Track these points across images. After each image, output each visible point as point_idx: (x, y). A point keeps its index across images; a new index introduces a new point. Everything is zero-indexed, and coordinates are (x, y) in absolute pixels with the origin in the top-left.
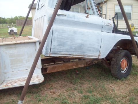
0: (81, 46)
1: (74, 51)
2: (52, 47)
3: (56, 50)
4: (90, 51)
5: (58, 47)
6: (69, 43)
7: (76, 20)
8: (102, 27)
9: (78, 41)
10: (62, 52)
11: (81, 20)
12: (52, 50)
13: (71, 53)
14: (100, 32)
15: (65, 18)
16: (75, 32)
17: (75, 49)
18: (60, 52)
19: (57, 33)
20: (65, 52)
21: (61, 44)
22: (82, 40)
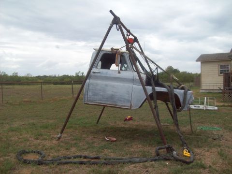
0: (112, 97)
1: (106, 101)
2: (88, 96)
3: (92, 99)
4: (121, 101)
5: (92, 97)
6: (101, 94)
7: (108, 76)
8: (133, 81)
9: (110, 92)
10: (96, 100)
11: (112, 76)
12: (88, 99)
13: (104, 102)
14: (131, 85)
15: (99, 74)
16: (106, 85)
17: (107, 99)
18: (95, 100)
19: (92, 86)
20: (99, 100)
21: (95, 94)
22: (113, 92)
